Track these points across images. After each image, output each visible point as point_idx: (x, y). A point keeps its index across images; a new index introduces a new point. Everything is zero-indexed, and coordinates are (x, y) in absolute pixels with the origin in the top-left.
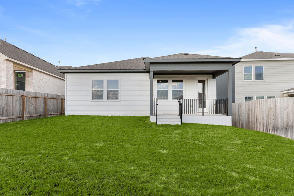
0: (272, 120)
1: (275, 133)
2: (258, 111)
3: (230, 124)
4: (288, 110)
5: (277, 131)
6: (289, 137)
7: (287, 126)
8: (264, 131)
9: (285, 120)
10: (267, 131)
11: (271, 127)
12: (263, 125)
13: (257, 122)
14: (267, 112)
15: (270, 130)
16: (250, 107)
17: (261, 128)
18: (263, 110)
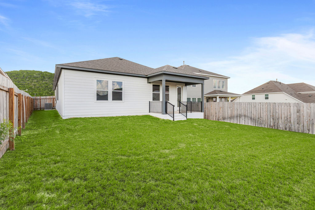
0: (222, 114)
1: (224, 121)
2: (212, 109)
3: (203, 117)
4: (232, 108)
5: (225, 119)
6: (232, 122)
7: (231, 117)
8: (217, 120)
9: (230, 114)
10: (219, 120)
11: (221, 118)
12: (216, 117)
13: (211, 115)
14: (219, 110)
15: (220, 119)
16: (206, 106)
17: (214, 119)
18: (216, 108)
